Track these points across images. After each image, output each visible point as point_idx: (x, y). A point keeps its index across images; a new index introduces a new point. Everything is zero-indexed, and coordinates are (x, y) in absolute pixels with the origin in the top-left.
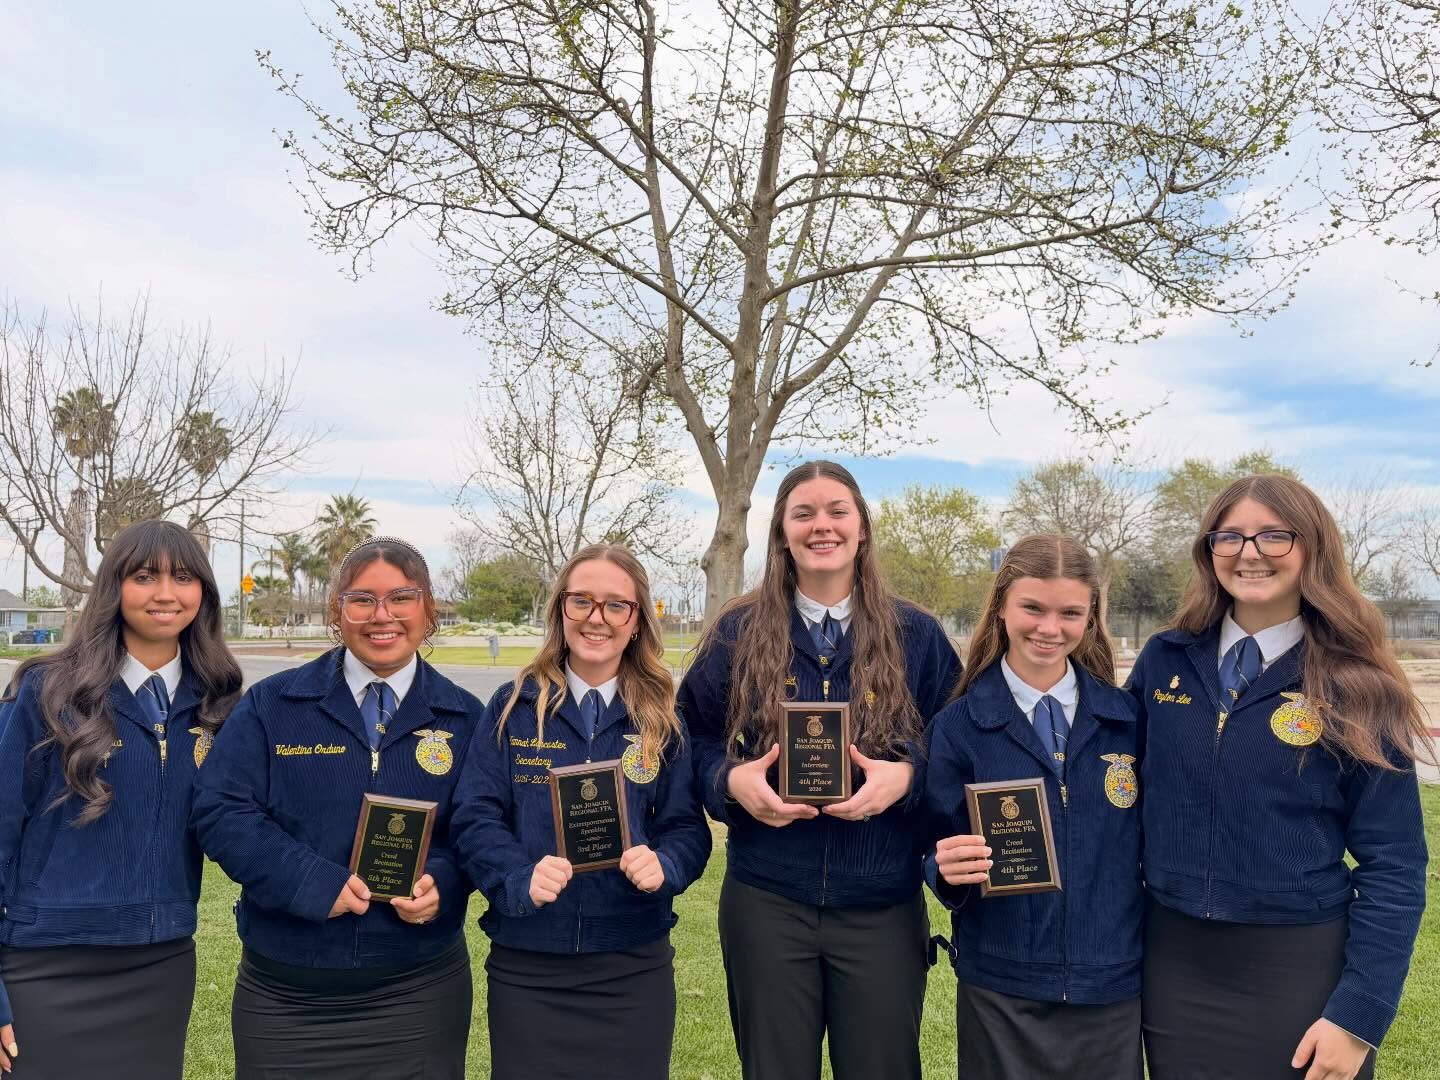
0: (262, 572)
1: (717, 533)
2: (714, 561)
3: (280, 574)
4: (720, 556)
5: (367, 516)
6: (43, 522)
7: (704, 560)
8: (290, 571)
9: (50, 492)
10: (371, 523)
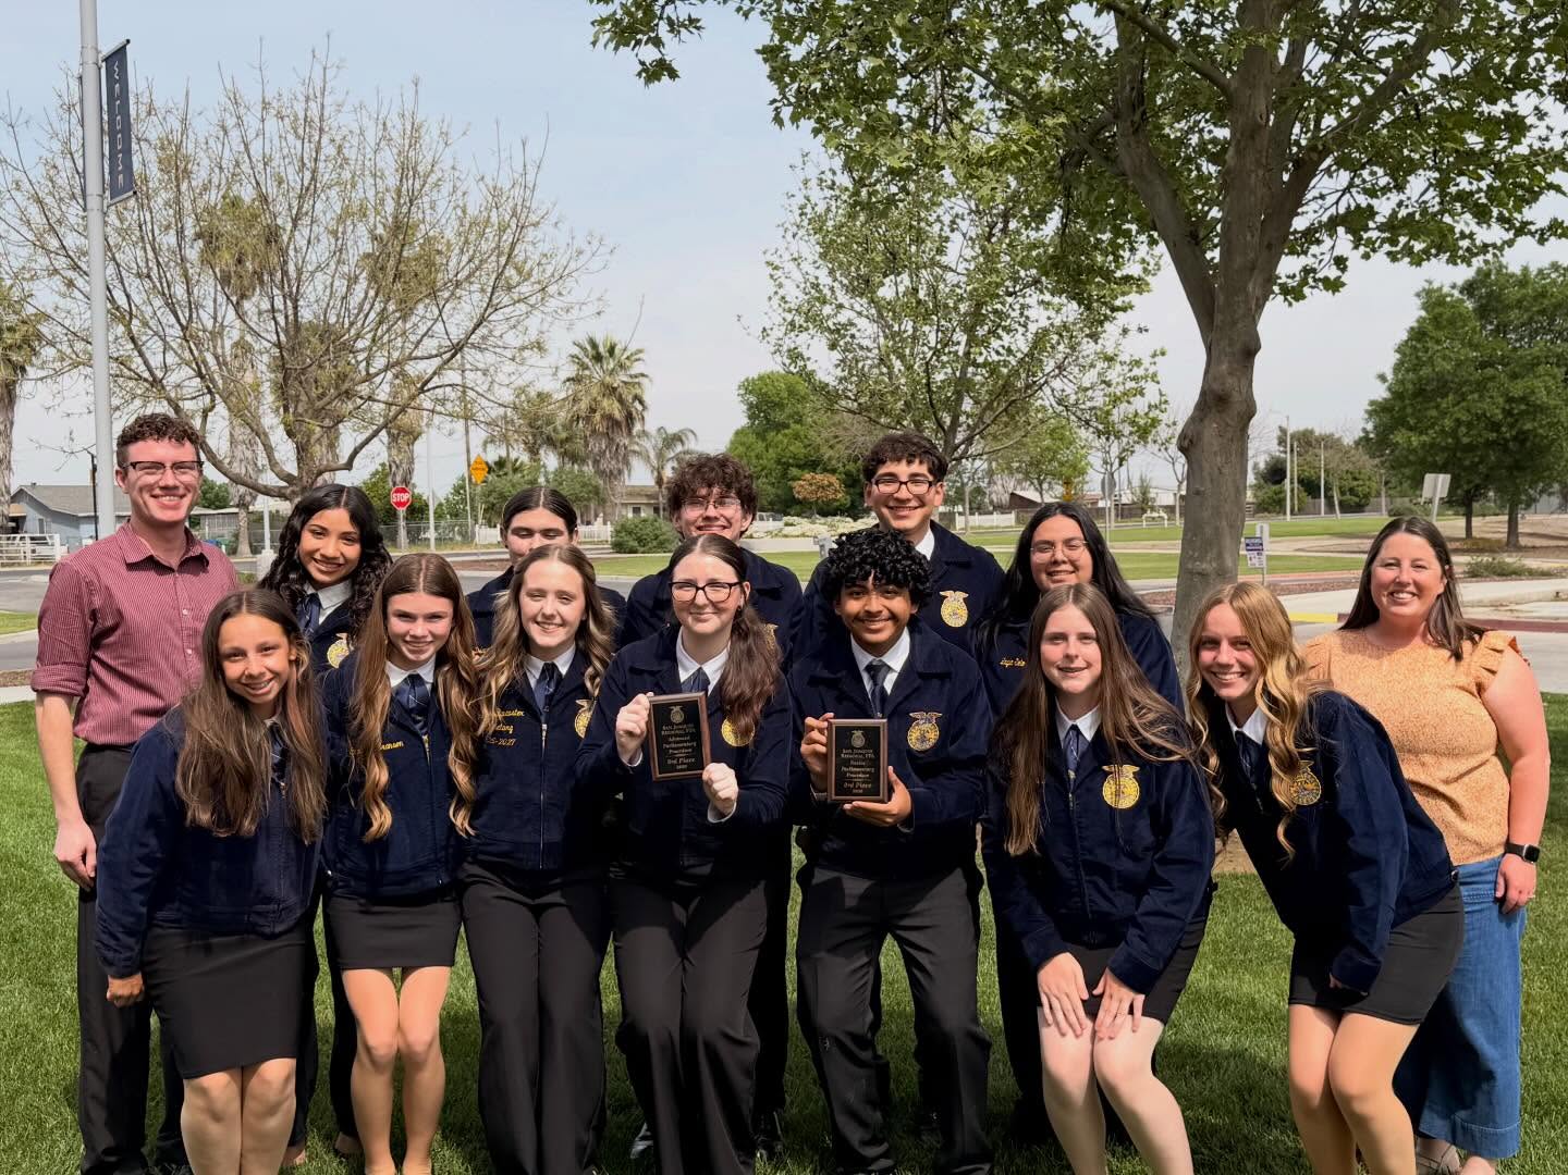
0: (493, 455)
1: (1203, 393)
2: (1199, 439)
3: (520, 454)
4: (1211, 430)
5: (637, 368)
6: (213, 400)
7: (1183, 436)
8: (533, 451)
9: (217, 358)
10: (641, 379)
